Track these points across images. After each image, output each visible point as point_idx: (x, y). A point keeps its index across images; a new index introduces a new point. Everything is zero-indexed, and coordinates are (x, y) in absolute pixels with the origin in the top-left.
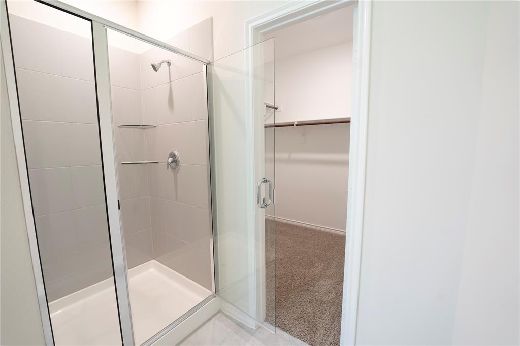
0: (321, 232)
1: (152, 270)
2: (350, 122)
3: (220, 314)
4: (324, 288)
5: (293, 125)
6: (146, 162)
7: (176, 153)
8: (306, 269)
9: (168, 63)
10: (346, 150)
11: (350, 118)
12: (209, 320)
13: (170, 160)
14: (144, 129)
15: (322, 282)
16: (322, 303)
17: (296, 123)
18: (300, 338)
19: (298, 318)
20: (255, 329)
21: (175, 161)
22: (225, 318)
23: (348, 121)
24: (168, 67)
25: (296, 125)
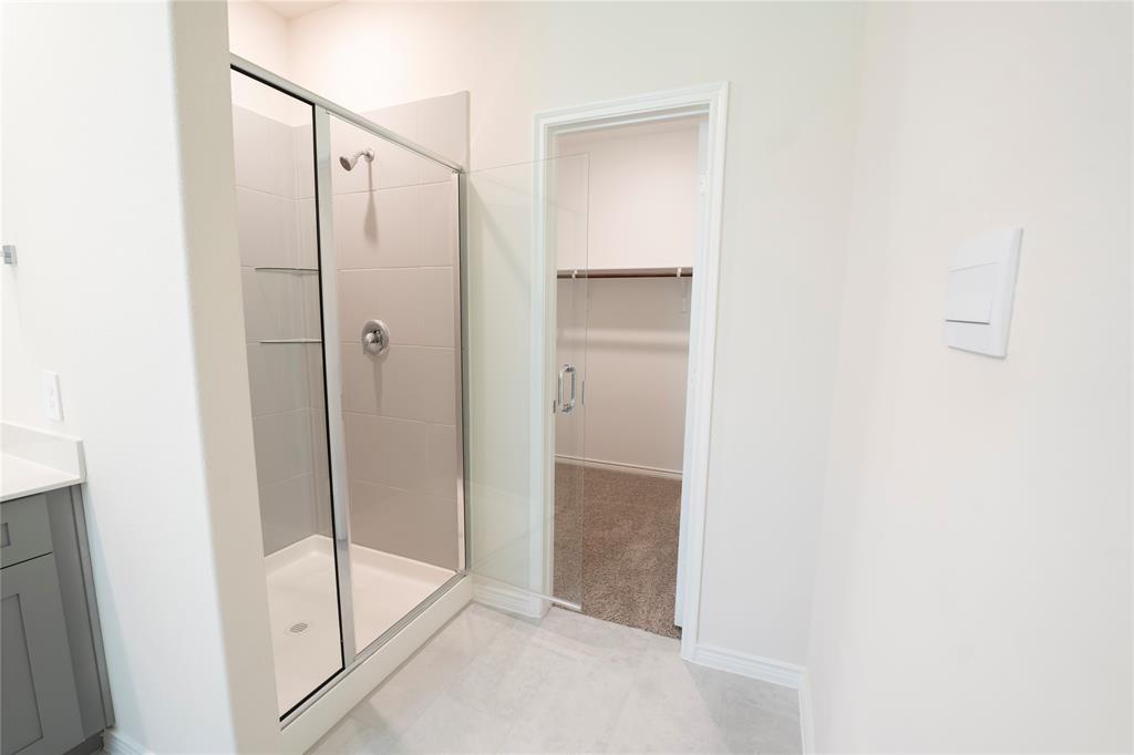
0: (618, 475)
1: (315, 554)
2: (691, 275)
3: (472, 607)
4: (638, 554)
5: (571, 277)
6: (304, 340)
7: (381, 323)
8: (603, 530)
9: (368, 155)
10: (684, 325)
11: (692, 269)
12: (458, 614)
13: (370, 336)
14: (301, 275)
15: (635, 547)
16: (639, 573)
17: (576, 273)
18: (613, 620)
19: (606, 596)
20: (539, 616)
21: (380, 339)
22: (483, 609)
23: (688, 274)
24: (367, 164)
25: (577, 277)
